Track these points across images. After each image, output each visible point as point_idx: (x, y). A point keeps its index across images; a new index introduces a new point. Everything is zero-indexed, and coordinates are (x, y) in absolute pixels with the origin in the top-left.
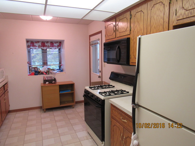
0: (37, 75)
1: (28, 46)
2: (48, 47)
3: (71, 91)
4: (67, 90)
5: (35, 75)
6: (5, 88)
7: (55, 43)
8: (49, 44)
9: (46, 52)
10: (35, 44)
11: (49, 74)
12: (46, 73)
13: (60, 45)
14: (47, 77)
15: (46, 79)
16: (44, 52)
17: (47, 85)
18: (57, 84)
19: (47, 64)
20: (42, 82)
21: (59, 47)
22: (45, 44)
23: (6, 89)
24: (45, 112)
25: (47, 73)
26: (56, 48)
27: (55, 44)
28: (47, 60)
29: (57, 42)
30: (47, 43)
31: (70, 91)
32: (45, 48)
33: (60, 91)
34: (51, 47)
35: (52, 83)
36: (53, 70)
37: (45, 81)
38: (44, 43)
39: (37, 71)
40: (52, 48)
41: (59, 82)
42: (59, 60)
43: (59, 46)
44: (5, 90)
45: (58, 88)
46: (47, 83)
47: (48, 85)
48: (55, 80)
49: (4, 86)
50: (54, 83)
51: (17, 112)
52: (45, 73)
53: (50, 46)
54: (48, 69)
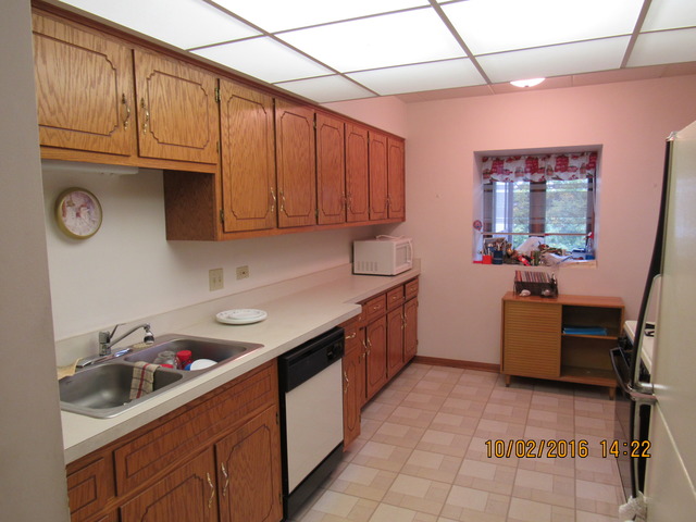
0: (500, 263)
1: (486, 174)
2: (550, 171)
3: (608, 335)
4: (597, 328)
5: (494, 262)
6: (408, 291)
7: (575, 157)
8: (552, 163)
9: (544, 191)
10: (507, 166)
11: (536, 265)
12: (528, 259)
13: (594, 163)
14: (527, 274)
15: (524, 280)
16: (538, 189)
17: (523, 299)
18: (561, 300)
19: (543, 231)
20: (511, 287)
21: (590, 172)
22: (540, 162)
23: (412, 295)
24: (508, 386)
25: (533, 262)
26: (578, 173)
27: (572, 163)
28: (544, 219)
29: (583, 154)
30: (544, 159)
31: (604, 332)
32: (537, 177)
33: (564, 326)
34: (557, 174)
35: (543, 296)
36: (558, 252)
37: (520, 286)
38: (537, 159)
39: (501, 251)
40: (562, 175)
41: (566, 296)
42: (589, 218)
43: (588, 168)
44: (407, 298)
45: (558, 314)
46: (525, 292)
47: (528, 299)
48: (553, 286)
49: (404, 284)
50: (550, 297)
51: (435, 367)
52: (523, 260)
53: (556, 170)
54: (541, 247)
